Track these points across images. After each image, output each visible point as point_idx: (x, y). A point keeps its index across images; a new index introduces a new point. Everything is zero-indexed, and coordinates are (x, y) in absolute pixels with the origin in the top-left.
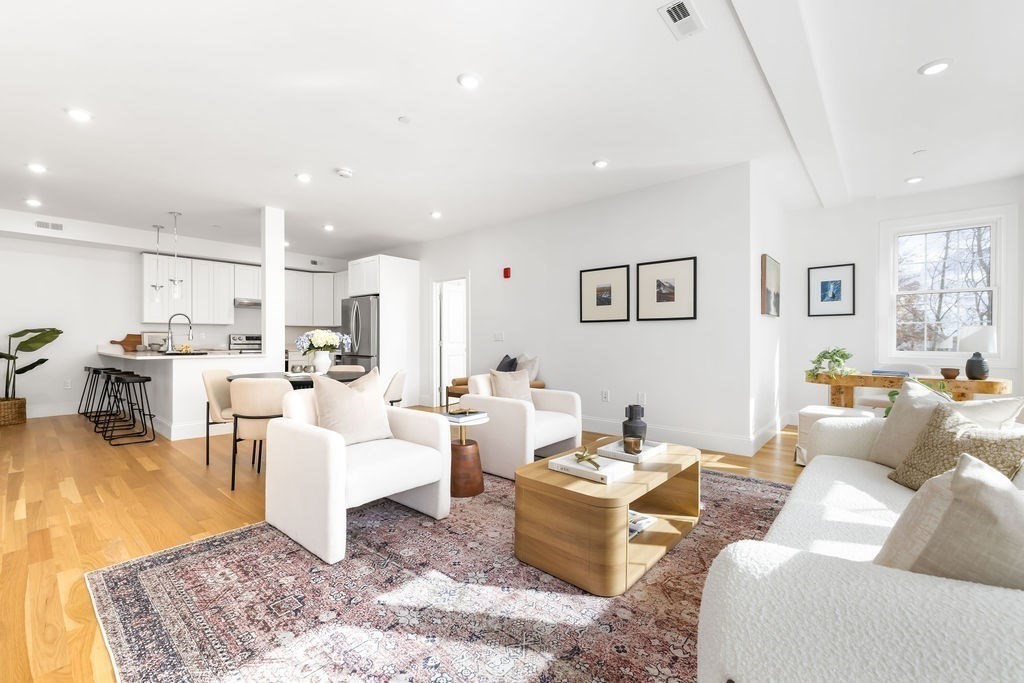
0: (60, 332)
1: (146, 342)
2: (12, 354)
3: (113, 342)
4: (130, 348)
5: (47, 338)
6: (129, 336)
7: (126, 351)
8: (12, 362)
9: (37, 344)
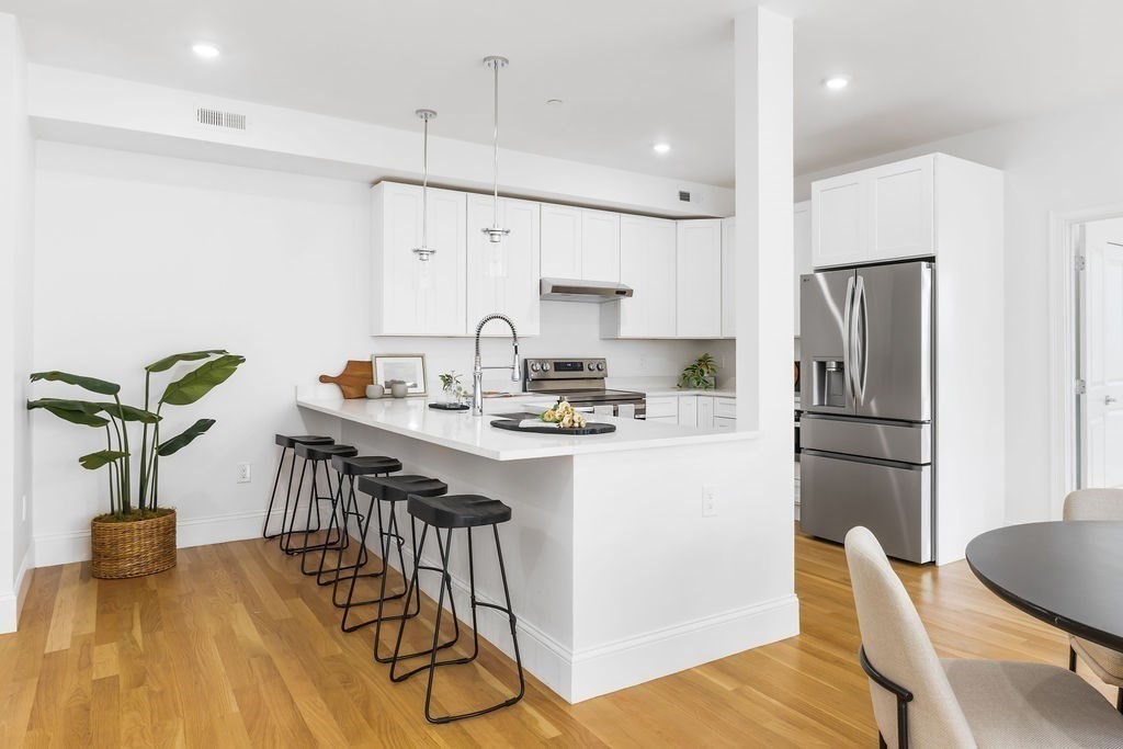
0: (238, 360)
1: (381, 378)
2: (153, 410)
3: (324, 379)
4: (352, 391)
5: (216, 374)
6: (351, 364)
7: (346, 396)
8: (151, 427)
9: (197, 388)
